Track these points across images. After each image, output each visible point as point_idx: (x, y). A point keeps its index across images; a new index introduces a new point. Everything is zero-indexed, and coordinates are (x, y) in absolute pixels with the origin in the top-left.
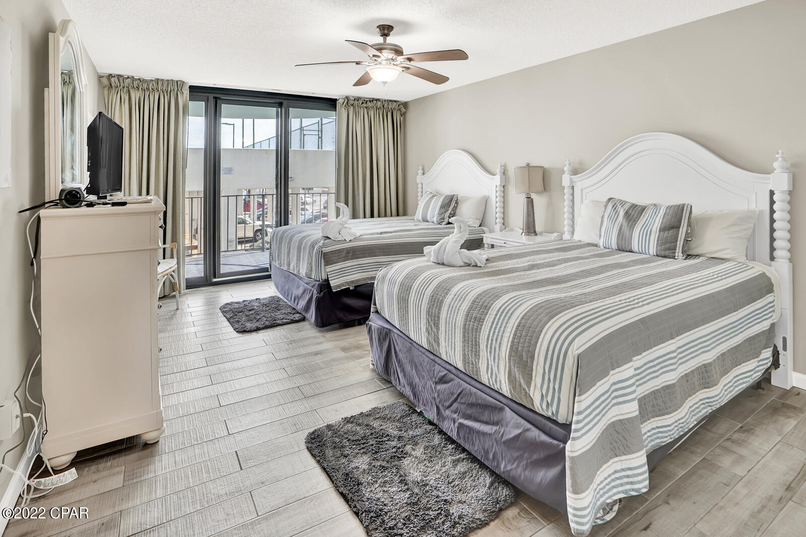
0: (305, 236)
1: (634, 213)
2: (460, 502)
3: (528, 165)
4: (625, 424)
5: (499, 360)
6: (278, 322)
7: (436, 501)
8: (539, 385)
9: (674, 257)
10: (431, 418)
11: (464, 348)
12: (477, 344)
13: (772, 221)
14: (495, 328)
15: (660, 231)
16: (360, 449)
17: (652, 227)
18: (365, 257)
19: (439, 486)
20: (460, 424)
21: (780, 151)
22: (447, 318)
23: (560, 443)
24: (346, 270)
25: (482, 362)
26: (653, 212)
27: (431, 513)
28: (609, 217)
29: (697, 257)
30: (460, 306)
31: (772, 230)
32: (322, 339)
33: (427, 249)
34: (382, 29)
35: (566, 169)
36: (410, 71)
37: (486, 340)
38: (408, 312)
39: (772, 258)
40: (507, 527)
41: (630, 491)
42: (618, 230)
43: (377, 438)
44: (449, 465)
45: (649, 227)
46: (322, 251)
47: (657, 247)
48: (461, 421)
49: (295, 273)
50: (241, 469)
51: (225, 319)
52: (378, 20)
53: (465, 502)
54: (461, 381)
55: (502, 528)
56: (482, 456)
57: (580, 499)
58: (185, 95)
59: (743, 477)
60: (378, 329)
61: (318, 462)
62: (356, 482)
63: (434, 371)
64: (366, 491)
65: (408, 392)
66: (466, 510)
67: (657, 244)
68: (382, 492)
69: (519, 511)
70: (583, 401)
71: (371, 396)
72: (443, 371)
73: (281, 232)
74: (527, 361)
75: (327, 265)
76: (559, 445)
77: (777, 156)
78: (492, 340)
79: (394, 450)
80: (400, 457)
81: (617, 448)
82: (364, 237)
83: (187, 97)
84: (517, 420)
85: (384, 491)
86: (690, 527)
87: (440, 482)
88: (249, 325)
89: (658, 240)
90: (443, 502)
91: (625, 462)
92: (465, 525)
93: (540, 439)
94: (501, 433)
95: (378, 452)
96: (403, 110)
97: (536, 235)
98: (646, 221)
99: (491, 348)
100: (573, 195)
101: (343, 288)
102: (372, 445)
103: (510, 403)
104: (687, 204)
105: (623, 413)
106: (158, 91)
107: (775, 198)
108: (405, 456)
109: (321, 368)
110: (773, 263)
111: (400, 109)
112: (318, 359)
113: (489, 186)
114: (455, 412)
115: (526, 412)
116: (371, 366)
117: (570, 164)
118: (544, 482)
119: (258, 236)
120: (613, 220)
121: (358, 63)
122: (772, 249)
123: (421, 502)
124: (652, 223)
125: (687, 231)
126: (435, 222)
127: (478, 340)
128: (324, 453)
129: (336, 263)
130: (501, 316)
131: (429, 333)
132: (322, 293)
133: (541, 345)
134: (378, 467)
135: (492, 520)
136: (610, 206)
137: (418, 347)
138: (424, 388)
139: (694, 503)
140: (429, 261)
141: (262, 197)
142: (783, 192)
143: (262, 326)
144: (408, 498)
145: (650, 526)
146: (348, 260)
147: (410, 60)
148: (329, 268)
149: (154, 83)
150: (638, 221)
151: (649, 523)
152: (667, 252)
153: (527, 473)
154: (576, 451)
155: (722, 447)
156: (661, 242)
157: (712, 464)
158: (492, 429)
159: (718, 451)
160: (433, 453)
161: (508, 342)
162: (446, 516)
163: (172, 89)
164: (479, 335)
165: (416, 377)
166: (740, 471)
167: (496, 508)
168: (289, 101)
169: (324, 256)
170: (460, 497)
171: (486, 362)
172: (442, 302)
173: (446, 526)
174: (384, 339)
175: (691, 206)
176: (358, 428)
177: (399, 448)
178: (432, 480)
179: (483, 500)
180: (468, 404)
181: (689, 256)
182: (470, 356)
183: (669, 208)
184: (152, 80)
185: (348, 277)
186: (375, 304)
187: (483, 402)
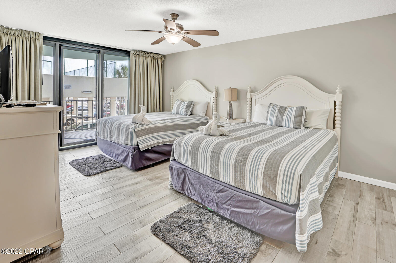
0: (121, 123)
1: (282, 110)
2: (241, 247)
3: (231, 88)
4: (315, 201)
5: (257, 179)
6: (108, 168)
7: (231, 249)
8: (280, 189)
9: (300, 129)
10: (213, 209)
11: (235, 175)
12: (243, 173)
13: (335, 113)
14: (254, 165)
15: (294, 118)
16: (182, 230)
17: (291, 116)
18: (156, 132)
19: (228, 241)
20: (232, 211)
21: (339, 85)
22: (224, 161)
23: (292, 214)
24: (147, 140)
25: (246, 181)
26: (290, 109)
27: (231, 255)
28: (271, 112)
29: (309, 128)
30: (231, 155)
31: (335, 117)
32: (136, 176)
33: (200, 128)
34: (173, 16)
35: (248, 90)
36: (184, 39)
37: (249, 171)
38: (198, 160)
39: (334, 128)
40: (264, 254)
41: (316, 229)
42: (276, 117)
43: (188, 223)
44: (228, 231)
45: (290, 116)
46: (134, 130)
47: (294, 124)
48: (233, 209)
49: (116, 142)
50: (121, 253)
51: (75, 169)
52: (173, 10)
53: (243, 247)
54: (233, 191)
55: (263, 255)
56: (245, 224)
57: (304, 237)
58: (40, 41)
59: (339, 215)
60: (177, 169)
61: (163, 241)
62: (188, 248)
63: (216, 187)
64: (195, 251)
65: (197, 198)
66: (245, 251)
67: (294, 123)
68: (203, 250)
69: (266, 246)
70: (304, 194)
71: (175, 202)
72: (221, 187)
73: (104, 121)
74: (273, 179)
75: (137, 138)
76: (291, 215)
77: (338, 87)
78: (253, 170)
79: (199, 228)
80: (204, 231)
81: (312, 212)
82: (153, 122)
83: (42, 42)
84: (267, 206)
85: (204, 249)
86: (331, 239)
87: (228, 240)
88: (92, 172)
89: (294, 121)
90: (234, 249)
91: (315, 217)
92: (248, 258)
93: (281, 213)
94: (257, 212)
95: (192, 230)
96: (163, 59)
97: (233, 120)
98: (288, 113)
99: (252, 174)
100: (251, 102)
101: (146, 149)
102: (188, 227)
103: (263, 199)
104: (304, 106)
105: (314, 197)
106: (22, 37)
107: (336, 104)
108: (206, 230)
109: (142, 191)
110: (335, 129)
111: (161, 58)
112: (139, 186)
113: (210, 97)
114: (229, 205)
115: (272, 202)
116: (169, 187)
117: (250, 88)
118: (281, 231)
119: (68, 122)
120: (273, 113)
121: (160, 32)
122: (334, 124)
123: (223, 251)
124: (291, 114)
125: (305, 117)
126: (183, 114)
127: (244, 171)
128: (165, 236)
129: (142, 136)
130: (256, 159)
131: (212, 169)
132: (135, 152)
133: (280, 171)
134: (196, 238)
135: (257, 253)
136: (271, 107)
137: (204, 176)
138: (208, 196)
139: (328, 228)
140: (202, 134)
141: (82, 102)
142: (339, 102)
143: (100, 171)
144: (217, 250)
145: (318, 241)
146: (148, 134)
147: (188, 33)
148: (139, 139)
149: (19, 32)
150: (284, 113)
151: (316, 240)
152: (298, 126)
153: (272, 229)
154: (302, 216)
155: (327, 204)
156: (295, 122)
157: (327, 211)
158: (252, 211)
159: (326, 206)
160: (218, 227)
161: (262, 171)
162: (238, 255)
163: (32, 37)
164: (245, 169)
165: (203, 190)
166: (337, 212)
167: (258, 247)
168: (104, 50)
169: (136, 133)
170: (240, 245)
171: (249, 181)
172: (220, 153)
173: (240, 260)
174: (181, 174)
175: (306, 107)
176: (177, 220)
177: (202, 226)
178: (223, 239)
179: (251, 244)
180: (238, 201)
181: (306, 128)
182: (239, 178)
183: (297, 108)
184: (18, 30)
185: (148, 143)
186: (173, 156)
187: (247, 199)
